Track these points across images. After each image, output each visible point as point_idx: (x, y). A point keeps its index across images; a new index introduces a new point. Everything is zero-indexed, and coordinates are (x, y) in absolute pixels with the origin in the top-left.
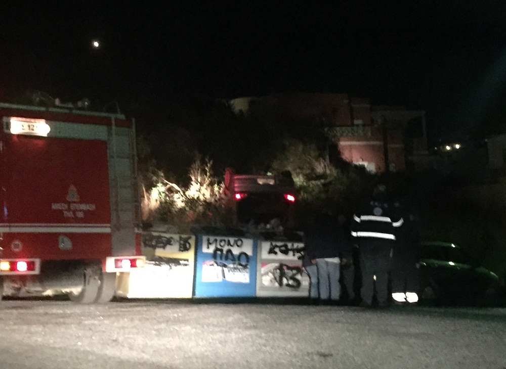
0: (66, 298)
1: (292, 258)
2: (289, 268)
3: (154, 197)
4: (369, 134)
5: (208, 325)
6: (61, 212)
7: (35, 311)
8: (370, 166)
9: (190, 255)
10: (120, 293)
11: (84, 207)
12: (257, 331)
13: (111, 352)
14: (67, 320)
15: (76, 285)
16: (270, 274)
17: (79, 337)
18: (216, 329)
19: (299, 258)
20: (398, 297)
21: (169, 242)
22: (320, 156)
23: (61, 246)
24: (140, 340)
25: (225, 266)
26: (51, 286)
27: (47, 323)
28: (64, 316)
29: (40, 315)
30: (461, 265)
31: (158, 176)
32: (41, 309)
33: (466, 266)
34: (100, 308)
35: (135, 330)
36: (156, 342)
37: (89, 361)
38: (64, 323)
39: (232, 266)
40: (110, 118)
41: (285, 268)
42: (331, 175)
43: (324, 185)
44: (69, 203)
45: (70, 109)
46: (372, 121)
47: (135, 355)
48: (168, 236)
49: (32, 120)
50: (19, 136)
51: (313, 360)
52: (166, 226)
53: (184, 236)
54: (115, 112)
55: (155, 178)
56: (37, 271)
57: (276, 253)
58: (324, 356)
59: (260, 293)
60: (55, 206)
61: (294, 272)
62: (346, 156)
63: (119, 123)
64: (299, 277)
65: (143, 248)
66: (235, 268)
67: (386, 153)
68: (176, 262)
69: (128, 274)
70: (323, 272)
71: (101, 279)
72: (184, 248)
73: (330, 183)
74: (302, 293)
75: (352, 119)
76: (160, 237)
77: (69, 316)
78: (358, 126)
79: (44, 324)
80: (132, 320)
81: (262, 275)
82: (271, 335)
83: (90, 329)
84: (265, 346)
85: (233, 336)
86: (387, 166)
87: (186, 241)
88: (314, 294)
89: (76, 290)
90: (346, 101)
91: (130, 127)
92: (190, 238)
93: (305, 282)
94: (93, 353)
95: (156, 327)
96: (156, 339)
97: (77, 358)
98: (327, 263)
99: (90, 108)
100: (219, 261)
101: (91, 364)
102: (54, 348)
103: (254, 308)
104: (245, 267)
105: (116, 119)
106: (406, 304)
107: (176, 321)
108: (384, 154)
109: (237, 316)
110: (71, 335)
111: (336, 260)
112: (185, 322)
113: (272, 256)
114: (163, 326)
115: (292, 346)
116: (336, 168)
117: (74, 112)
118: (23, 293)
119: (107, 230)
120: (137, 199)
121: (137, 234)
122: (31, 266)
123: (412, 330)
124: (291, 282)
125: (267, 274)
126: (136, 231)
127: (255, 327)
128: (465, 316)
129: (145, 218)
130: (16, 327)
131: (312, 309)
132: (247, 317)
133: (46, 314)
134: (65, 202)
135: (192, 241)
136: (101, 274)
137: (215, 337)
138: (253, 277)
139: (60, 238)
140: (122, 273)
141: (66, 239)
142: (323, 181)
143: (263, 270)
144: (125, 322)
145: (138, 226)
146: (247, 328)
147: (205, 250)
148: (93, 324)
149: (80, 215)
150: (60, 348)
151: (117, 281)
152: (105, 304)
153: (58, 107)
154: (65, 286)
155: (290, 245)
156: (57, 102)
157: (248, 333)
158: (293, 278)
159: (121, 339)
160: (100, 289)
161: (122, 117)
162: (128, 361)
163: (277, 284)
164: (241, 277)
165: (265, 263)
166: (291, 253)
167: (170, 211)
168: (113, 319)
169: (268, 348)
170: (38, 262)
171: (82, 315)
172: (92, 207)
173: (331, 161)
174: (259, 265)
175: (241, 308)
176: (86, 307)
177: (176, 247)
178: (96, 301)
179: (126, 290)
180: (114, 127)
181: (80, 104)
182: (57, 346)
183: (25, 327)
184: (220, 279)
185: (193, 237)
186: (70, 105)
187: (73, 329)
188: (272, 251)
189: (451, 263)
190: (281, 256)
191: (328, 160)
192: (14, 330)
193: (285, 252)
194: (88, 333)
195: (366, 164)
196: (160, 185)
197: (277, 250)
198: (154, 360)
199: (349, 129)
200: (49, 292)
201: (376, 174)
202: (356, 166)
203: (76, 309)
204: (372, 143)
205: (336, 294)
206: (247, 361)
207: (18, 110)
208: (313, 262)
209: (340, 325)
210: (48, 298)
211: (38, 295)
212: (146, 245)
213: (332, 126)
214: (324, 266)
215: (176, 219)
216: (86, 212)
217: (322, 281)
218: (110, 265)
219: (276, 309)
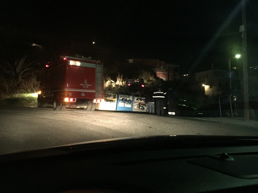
0: (82, 109)
1: (143, 102)
2: (142, 104)
3: (107, 84)
4: (164, 70)
5: (120, 118)
6: (82, 86)
7: (74, 112)
8: (164, 79)
9: (116, 100)
10: (97, 108)
11: (88, 85)
12: (132, 120)
13: (94, 123)
14: (83, 115)
15: (86, 106)
16: (137, 106)
17: (85, 119)
18: (122, 119)
19: (144, 102)
20: (170, 113)
21: (110, 96)
22: (151, 76)
23: (82, 95)
24: (102, 121)
25: (125, 103)
26: (79, 106)
27: (77, 115)
28: (82, 113)
29: (76, 113)
30: (187, 106)
31: (108, 78)
32: (76, 111)
33: (188, 106)
34: (92, 112)
35: (100, 118)
36: (106, 122)
37: (88, 125)
38: (82, 115)
39: (127, 103)
40: (97, 62)
41: (141, 104)
42: (154, 81)
43: (152, 83)
44: (85, 84)
45: (86, 59)
46: (166, 67)
47: (100, 125)
48: (110, 94)
49: (76, 61)
50: (72, 65)
51: (147, 128)
52: (110, 92)
53: (114, 94)
54: (98, 61)
55: (107, 79)
56: (75, 101)
57: (138, 100)
58: (150, 127)
59: (134, 110)
60: (81, 85)
61: (143, 105)
62: (158, 76)
63: (99, 64)
64: (144, 107)
65: (103, 97)
66: (128, 104)
67: (168, 75)
68: (112, 101)
69: (99, 103)
70: (150, 106)
71: (92, 104)
72: (114, 98)
73: (154, 82)
74: (145, 111)
75: (160, 66)
76: (108, 94)
77: (83, 114)
78: (162, 68)
79: (76, 115)
80: (100, 115)
81: (135, 106)
82: (136, 121)
83: (89, 117)
84: (134, 124)
85: (126, 121)
86: (169, 79)
87: (115, 96)
88: (148, 111)
89: (85, 107)
90: (159, 61)
91: (102, 65)
92: (116, 95)
93: (146, 108)
94: (89, 124)
95: (106, 118)
96: (106, 121)
97: (85, 125)
98: (151, 103)
99: (92, 59)
100: (123, 101)
101: (88, 126)
102: (79, 122)
103: (132, 114)
104: (130, 103)
105: (98, 62)
106: (172, 115)
107: (111, 116)
108: (168, 76)
109: (127, 116)
110: (84, 119)
111: (154, 103)
112: (114, 117)
113: (137, 101)
114: (108, 117)
115: (142, 124)
116: (155, 79)
117: (87, 60)
118: (71, 107)
119: (95, 92)
120: (103, 84)
121: (102, 93)
122: (74, 100)
123: (174, 122)
124: (142, 108)
125: (136, 105)
126: (102, 92)
127: (132, 119)
128: (187, 119)
129: (104, 89)
130: (69, 116)
131: (147, 115)
132: (130, 116)
133: (77, 113)
134: (84, 83)
135: (117, 96)
136: (92, 103)
137: (121, 121)
138: (132, 106)
139: (82, 93)
140: (98, 103)
141: (83, 93)
142: (152, 82)
143: (135, 104)
144: (98, 116)
145: (102, 91)
146: (130, 119)
147: (120, 98)
148: (89, 116)
149: (87, 87)
150: (80, 122)
151: (96, 105)
152: (93, 111)
153: (82, 58)
154: (82, 106)
155: (142, 98)
156: (83, 57)
157: (130, 120)
158: (142, 107)
159: (96, 120)
160: (92, 107)
161: (100, 62)
162: (98, 126)
163: (138, 108)
164: (129, 106)
165: (135, 102)
166: (142, 100)
167: (111, 88)
168: (95, 115)
169: (135, 125)
170: (76, 99)
171: (87, 113)
172: (91, 85)
173: (154, 77)
174: (134, 103)
175: (129, 114)
176: (88, 111)
177: (112, 97)
178: (90, 110)
179: (99, 108)
180: (97, 65)
181: (89, 58)
182: (80, 121)
183: (72, 116)
184: (123, 106)
185: (117, 95)
186: (86, 58)
187: (84, 117)
188: (137, 100)
189: (184, 105)
190: (140, 101)
191: (153, 77)
192: (68, 116)
193: (141, 100)
194: (88, 118)
195: (163, 78)
196: (109, 81)
197: (139, 99)
198: (105, 126)
199: (160, 69)
200: (78, 107)
201: (166, 81)
202: (160, 79)
203: (85, 112)
204: (165, 73)
205: (153, 112)
206: (130, 128)
207: (72, 58)
208: (148, 103)
209: (154, 120)
210: (78, 109)
211: (76, 108)
212: (104, 96)
213: (155, 68)
214: (151, 104)
215: (113, 90)
216: (89, 87)
217: (150, 108)
218: (95, 101)
219: (138, 115)
